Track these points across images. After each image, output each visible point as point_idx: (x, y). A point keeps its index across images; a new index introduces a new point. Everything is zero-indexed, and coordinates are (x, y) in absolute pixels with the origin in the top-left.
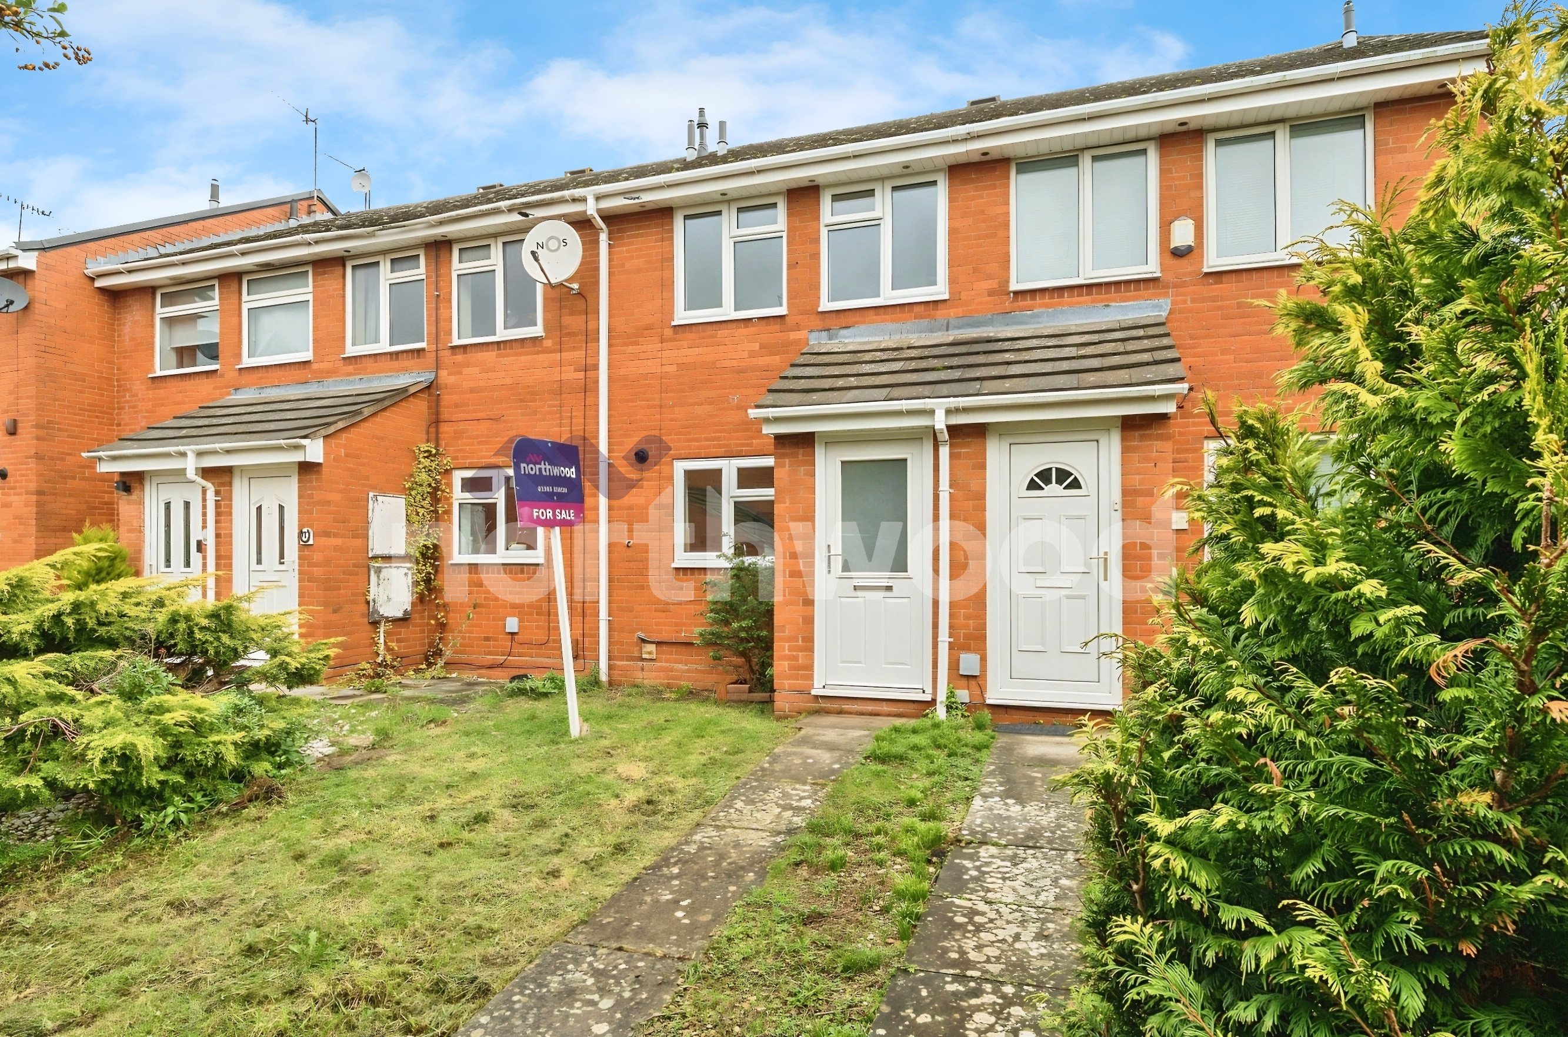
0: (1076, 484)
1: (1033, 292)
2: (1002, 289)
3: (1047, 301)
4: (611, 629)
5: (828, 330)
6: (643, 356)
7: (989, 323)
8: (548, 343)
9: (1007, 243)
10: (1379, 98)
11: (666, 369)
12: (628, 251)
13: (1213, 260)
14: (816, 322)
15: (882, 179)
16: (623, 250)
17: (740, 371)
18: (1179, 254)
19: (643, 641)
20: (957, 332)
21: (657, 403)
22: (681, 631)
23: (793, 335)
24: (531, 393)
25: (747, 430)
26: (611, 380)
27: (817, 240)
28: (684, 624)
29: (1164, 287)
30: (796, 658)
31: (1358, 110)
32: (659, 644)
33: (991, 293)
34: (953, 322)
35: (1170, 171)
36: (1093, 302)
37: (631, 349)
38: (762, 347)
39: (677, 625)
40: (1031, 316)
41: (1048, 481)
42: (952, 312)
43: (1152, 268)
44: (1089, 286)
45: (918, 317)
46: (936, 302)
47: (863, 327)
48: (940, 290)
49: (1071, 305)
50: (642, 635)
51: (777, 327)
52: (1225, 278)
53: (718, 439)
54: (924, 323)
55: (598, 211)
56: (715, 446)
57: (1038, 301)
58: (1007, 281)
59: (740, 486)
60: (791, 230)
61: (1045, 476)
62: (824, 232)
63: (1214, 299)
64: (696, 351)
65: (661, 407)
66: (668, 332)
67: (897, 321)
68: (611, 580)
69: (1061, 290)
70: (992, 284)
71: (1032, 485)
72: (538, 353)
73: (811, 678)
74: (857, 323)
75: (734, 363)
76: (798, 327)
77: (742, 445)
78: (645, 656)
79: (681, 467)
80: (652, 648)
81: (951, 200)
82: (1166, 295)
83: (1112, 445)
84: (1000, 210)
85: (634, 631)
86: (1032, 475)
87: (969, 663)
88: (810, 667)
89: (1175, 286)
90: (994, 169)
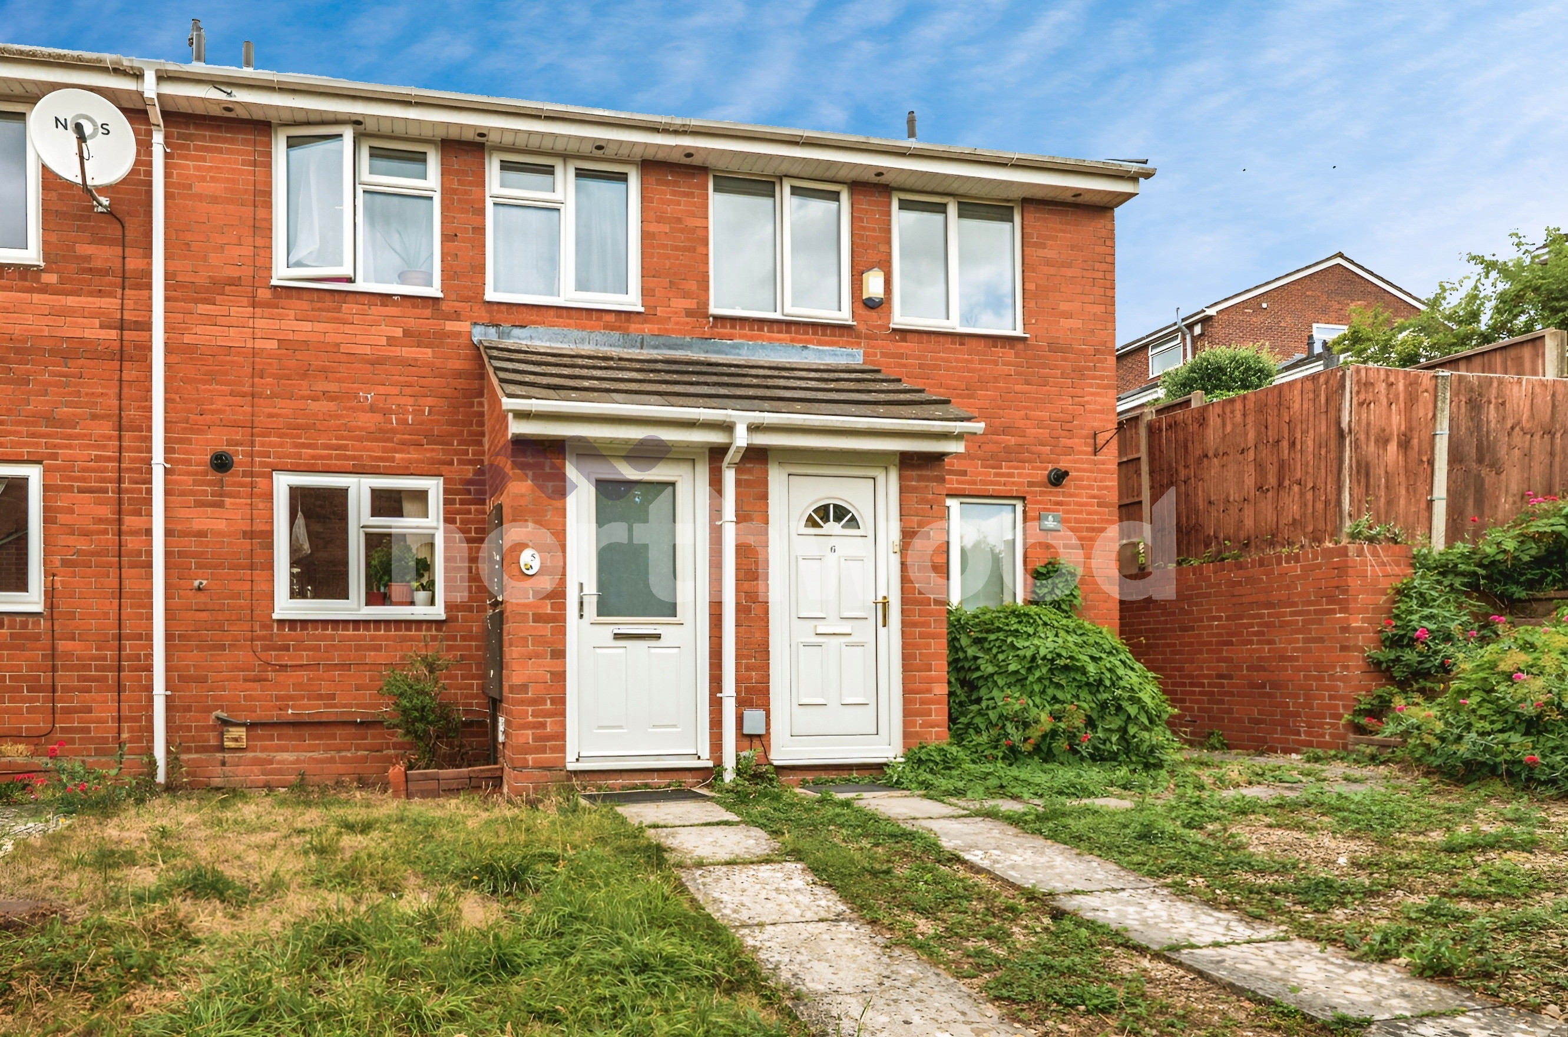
0: (853, 522)
1: (734, 320)
2: (700, 311)
3: (747, 331)
4: (169, 708)
5: (498, 326)
6: (221, 320)
7: (689, 346)
8: (51, 278)
9: (706, 263)
10: (1029, 194)
11: (259, 344)
12: (197, 168)
13: (899, 319)
14: (483, 314)
15: (565, 157)
16: (189, 166)
17: (377, 362)
18: (871, 305)
19: (226, 723)
20: (652, 351)
21: (247, 389)
22: (287, 707)
23: (451, 326)
24: (18, 351)
25: (390, 440)
26: (169, 349)
27: (482, 212)
28: (291, 698)
29: (859, 337)
30: (543, 725)
31: (1008, 201)
32: (251, 726)
33: (689, 313)
34: (647, 339)
35: (861, 220)
36: (792, 340)
37: (202, 308)
38: (407, 333)
39: (278, 698)
40: (733, 347)
41: (825, 519)
42: (647, 327)
43: (844, 315)
44: (789, 323)
45: (612, 328)
46: (629, 313)
47: (541, 329)
48: (632, 300)
49: (771, 340)
50: (224, 715)
51: (428, 312)
52: (909, 336)
53: (345, 448)
54: (616, 335)
55: (159, 95)
56: (338, 457)
57: (737, 331)
58: (706, 304)
59: (376, 512)
60: (446, 192)
61: (823, 512)
62: (489, 203)
63: (901, 356)
64: (307, 326)
65: (253, 395)
66: (263, 294)
67: (583, 328)
68: (169, 637)
69: (761, 322)
70: (691, 304)
71: (811, 522)
72: (31, 290)
73: (562, 749)
74: (534, 323)
75: (368, 350)
76: (457, 316)
77: (381, 459)
78: (227, 744)
79: (283, 483)
80: (241, 732)
81: (644, 199)
82: (859, 344)
83: (890, 483)
84: (699, 223)
85: (209, 710)
86: (810, 511)
87: (754, 721)
88: (562, 736)
89: (867, 337)
90: (693, 176)
